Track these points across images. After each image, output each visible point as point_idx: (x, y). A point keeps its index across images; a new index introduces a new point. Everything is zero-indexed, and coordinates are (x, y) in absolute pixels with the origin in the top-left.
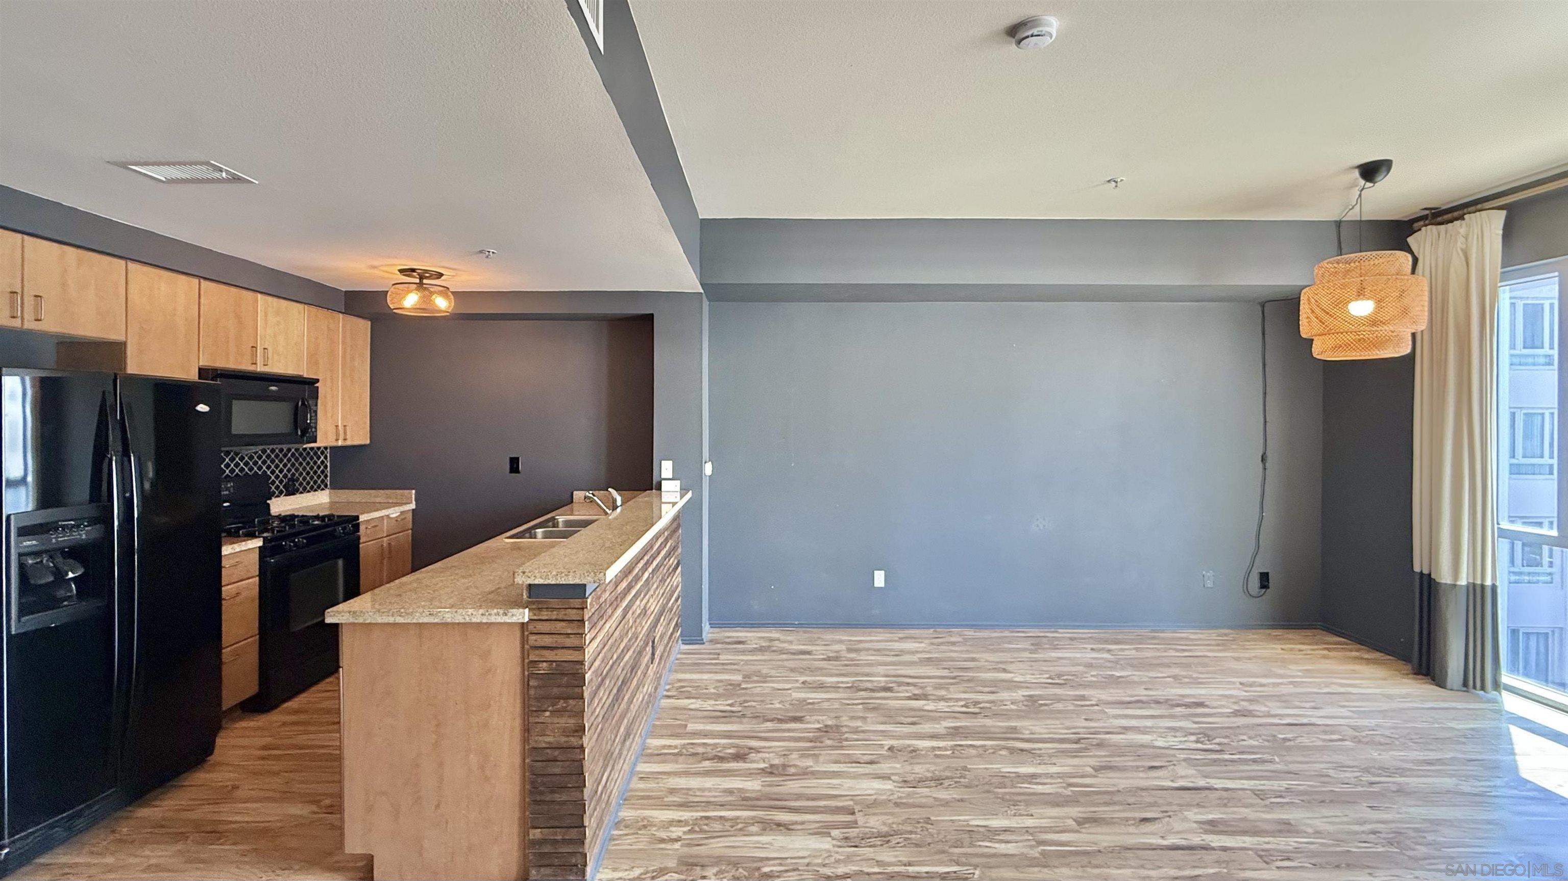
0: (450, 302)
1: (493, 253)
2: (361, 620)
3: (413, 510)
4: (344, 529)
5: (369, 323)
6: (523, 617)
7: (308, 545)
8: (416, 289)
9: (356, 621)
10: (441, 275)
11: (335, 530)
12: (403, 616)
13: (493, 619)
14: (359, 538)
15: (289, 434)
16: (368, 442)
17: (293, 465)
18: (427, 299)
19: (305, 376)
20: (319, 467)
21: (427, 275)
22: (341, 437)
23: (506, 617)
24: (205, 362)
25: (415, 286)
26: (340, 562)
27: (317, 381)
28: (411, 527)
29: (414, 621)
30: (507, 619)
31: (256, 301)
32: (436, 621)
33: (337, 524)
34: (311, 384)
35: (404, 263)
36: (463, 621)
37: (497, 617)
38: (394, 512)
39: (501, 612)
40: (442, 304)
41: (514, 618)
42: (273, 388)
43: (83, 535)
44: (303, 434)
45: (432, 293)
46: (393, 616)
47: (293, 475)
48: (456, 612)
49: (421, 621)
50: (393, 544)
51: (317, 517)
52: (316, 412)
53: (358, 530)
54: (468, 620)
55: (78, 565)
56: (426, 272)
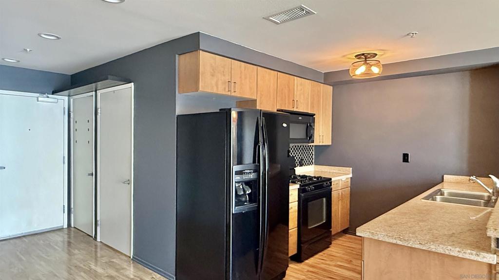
0: (380, 69)
1: (415, 33)
2: (376, 238)
3: (351, 178)
4: (326, 184)
5: (332, 87)
6: (493, 260)
7: (315, 189)
8: (363, 64)
9: (373, 238)
10: (376, 55)
11: (323, 184)
12: (402, 241)
13: (467, 256)
14: (331, 189)
15: (304, 139)
16: (330, 144)
17: (302, 153)
18: (369, 69)
19: (310, 112)
20: (310, 155)
21: (369, 56)
22: (321, 141)
23: (478, 257)
24: (279, 108)
25: (363, 62)
26: (324, 199)
27: (315, 115)
28: (350, 186)
29: (409, 245)
30: (479, 259)
31: (294, 80)
32: (424, 248)
33: (324, 181)
34: (312, 115)
35: (358, 51)
36: (444, 252)
37: (471, 256)
38: (344, 178)
39: (474, 253)
40: (375, 70)
41: (485, 259)
42: (300, 118)
43: (252, 176)
44: (310, 139)
45: (371, 66)
46: (395, 239)
47: (302, 157)
48: (439, 246)
49: (413, 246)
50: (343, 193)
51: (315, 177)
52: (314, 129)
53: (331, 185)
54: (447, 252)
55: (249, 189)
56: (369, 54)
